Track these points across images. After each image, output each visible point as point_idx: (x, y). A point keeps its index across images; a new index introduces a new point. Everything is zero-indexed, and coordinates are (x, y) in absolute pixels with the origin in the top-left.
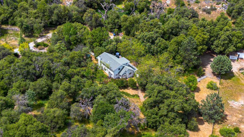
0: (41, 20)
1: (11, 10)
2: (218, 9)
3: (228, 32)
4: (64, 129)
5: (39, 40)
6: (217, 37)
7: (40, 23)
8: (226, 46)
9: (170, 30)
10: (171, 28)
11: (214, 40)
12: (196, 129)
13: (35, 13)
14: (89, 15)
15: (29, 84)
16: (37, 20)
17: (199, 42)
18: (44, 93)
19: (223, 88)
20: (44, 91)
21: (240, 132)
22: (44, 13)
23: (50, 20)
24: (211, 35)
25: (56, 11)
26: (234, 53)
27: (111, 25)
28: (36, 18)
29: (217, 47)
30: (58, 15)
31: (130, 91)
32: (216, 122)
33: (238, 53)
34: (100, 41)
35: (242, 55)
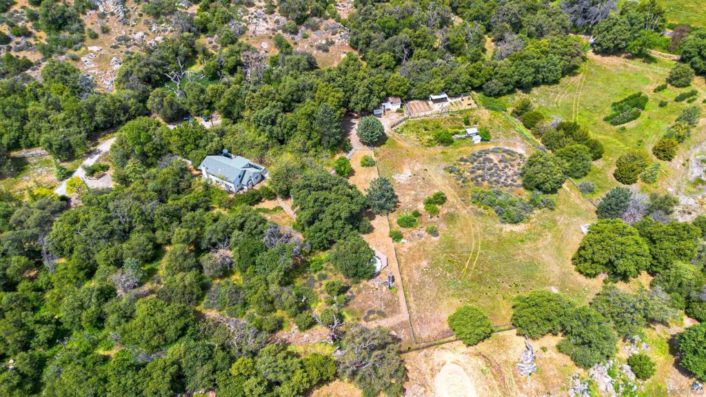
0: (78, 127)
1: (18, 124)
2: (337, 41)
3: (365, 81)
4: (204, 296)
5: (90, 162)
6: (354, 90)
7: (78, 133)
8: (368, 100)
9: (290, 97)
10: (289, 94)
11: (351, 96)
12: (370, 230)
13: (64, 119)
14: (157, 100)
16: (71, 129)
19: (380, 160)
21: (421, 215)
22: (79, 115)
23: (94, 124)
24: (345, 89)
25: (99, 108)
26: (378, 106)
27: (195, 106)
28: (67, 126)
29: (357, 104)
30: (104, 112)
31: (267, 204)
32: (390, 211)
33: (383, 104)
34: (195, 141)
35: (388, 105)
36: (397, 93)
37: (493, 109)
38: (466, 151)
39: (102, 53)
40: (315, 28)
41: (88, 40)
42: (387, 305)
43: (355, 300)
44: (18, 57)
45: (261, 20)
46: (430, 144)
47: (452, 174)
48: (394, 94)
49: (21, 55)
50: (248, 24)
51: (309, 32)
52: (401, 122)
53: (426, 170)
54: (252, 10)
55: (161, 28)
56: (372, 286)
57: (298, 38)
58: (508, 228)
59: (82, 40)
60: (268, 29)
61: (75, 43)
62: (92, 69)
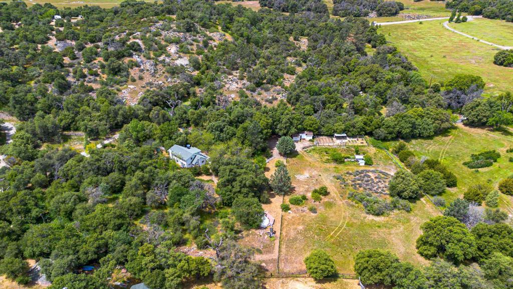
0: (106, 122)
1: (73, 115)
2: (279, 98)
4: (142, 217)
5: (106, 142)
7: (105, 125)
8: (288, 128)
9: (236, 119)
12: (268, 202)
13: (99, 116)
14: (156, 112)
15: (101, 179)
16: (102, 122)
17: (264, 126)
18: (117, 186)
19: (290, 165)
20: (117, 184)
22: (108, 115)
23: (116, 122)
25: (120, 112)
26: (297, 134)
27: (179, 120)
28: (100, 120)
30: (123, 115)
31: (205, 178)
32: (286, 193)
33: (300, 135)
34: (170, 134)
35: (304, 136)
36: (310, 128)
37: (379, 147)
38: (353, 168)
39: (135, 89)
40: (267, 90)
41: (130, 82)
42: (265, 247)
43: (243, 240)
44: (87, 85)
45: (234, 82)
46: (328, 161)
47: (338, 181)
48: (308, 129)
49: (89, 85)
50: (226, 83)
51: (263, 92)
52: (310, 146)
53: (320, 175)
54: (231, 77)
55: (173, 80)
56: (258, 234)
57: (255, 94)
58: (371, 217)
59: (126, 81)
60: (237, 88)
61: (122, 82)
62: (127, 96)
